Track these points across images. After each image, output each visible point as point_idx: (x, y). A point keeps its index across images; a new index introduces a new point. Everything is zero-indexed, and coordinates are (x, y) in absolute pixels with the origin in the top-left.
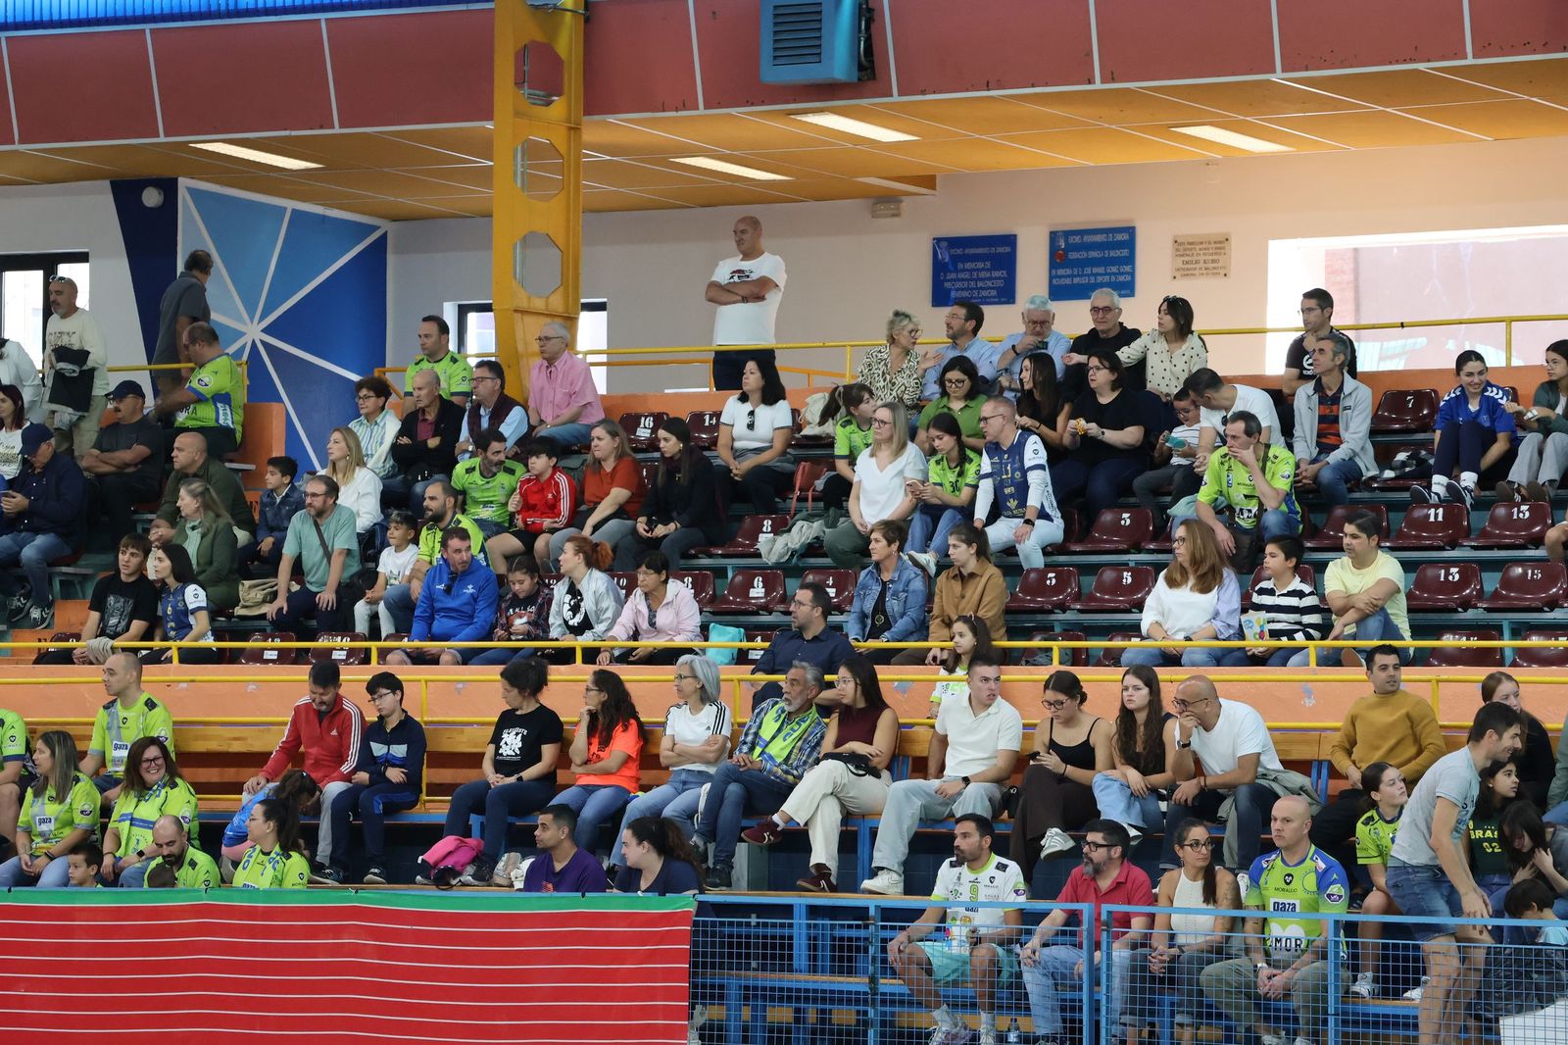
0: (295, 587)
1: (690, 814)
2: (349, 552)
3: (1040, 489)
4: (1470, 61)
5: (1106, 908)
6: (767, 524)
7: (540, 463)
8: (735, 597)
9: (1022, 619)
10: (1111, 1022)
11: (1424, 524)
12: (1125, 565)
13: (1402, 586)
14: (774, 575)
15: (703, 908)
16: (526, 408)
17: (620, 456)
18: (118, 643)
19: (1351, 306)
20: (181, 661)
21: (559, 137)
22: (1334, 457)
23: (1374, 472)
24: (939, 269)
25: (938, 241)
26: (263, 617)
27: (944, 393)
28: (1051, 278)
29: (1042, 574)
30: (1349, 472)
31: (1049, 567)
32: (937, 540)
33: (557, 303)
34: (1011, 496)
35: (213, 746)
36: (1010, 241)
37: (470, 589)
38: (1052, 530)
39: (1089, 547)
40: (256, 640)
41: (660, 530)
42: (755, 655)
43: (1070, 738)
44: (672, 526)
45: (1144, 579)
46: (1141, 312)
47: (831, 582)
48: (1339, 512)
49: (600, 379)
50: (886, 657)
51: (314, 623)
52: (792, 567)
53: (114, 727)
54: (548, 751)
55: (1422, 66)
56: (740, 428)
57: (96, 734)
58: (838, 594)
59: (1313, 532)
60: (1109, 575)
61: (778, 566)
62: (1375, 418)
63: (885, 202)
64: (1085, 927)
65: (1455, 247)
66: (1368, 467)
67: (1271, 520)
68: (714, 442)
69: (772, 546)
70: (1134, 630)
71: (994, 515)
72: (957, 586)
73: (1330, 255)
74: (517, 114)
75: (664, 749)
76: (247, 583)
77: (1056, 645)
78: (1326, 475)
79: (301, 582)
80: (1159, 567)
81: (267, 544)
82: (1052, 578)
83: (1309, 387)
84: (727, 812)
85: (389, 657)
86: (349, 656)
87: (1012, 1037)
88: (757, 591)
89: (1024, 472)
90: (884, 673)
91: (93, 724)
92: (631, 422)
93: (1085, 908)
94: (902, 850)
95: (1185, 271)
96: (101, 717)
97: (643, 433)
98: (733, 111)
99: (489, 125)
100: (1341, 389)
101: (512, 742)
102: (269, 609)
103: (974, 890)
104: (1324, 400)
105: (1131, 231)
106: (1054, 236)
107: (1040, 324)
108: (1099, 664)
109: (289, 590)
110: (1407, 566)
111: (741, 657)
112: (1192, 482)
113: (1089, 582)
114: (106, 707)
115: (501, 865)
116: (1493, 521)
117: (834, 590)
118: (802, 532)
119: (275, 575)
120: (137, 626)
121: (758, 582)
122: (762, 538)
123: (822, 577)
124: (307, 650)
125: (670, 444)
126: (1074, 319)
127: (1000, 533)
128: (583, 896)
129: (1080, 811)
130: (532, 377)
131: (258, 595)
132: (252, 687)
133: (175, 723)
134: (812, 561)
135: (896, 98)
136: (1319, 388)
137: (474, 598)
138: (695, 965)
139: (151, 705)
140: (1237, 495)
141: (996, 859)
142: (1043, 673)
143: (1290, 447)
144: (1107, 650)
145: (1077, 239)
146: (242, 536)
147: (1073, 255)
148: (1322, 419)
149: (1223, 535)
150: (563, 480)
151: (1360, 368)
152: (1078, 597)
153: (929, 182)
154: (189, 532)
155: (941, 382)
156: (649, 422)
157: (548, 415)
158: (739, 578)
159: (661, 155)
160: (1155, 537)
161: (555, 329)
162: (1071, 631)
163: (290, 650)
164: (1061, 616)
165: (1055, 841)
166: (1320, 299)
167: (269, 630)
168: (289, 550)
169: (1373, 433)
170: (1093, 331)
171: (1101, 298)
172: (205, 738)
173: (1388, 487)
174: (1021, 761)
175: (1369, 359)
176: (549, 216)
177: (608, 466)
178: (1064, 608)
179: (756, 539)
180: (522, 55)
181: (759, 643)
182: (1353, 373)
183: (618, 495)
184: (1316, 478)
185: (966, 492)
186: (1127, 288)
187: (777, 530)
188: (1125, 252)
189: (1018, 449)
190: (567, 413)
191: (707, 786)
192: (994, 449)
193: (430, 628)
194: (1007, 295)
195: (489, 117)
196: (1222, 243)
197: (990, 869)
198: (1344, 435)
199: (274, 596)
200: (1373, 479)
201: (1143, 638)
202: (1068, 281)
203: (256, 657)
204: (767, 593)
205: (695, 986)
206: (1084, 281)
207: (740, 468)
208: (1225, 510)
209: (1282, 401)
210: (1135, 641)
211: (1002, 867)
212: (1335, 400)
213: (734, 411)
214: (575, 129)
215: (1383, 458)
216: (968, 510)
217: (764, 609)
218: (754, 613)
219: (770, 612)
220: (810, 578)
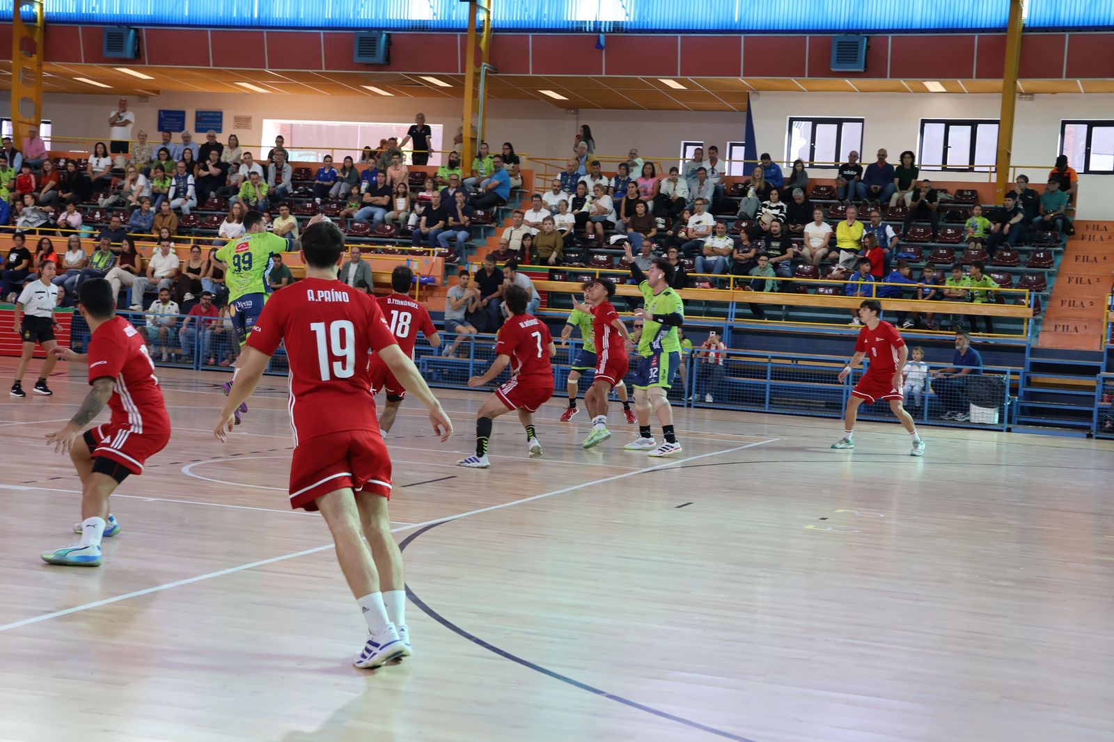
1: (73, 283)
3: (191, 191)
4: (324, 71)
5: (203, 317)
6: (101, 195)
7: (26, 170)
8: (91, 217)
9: (182, 230)
10: (203, 352)
11: (305, 208)
12: (215, 215)
13: (296, 225)
14: (102, 211)
15: (76, 312)
16: (21, 153)
17: (53, 170)
19: (289, 141)
21: (34, 67)
22: (280, 186)
23: (291, 192)
24: (161, 120)
25: (160, 111)
27: (159, 159)
28: (196, 125)
29: (188, 216)
30: (284, 190)
31: (191, 214)
32: (157, 203)
33: (33, 120)
34: (182, 192)
36: (183, 113)
38: (193, 203)
39: (204, 208)
41: (65, 196)
42: (96, 236)
43: (195, 266)
44: (70, 194)
45: (220, 220)
46: (222, 139)
48: (280, 202)
49: (48, 147)
50: (138, 239)
52: (109, 209)
54: (25, 262)
55: (310, 71)
56: (94, 165)
59: (273, 208)
60: (210, 217)
61: (104, 208)
62: (293, 175)
63: (143, 98)
64: (197, 323)
65: (320, 126)
66: (290, 190)
67: (260, 204)
68: (85, 169)
69: (103, 202)
70: (216, 235)
71: (175, 197)
72: (161, 218)
73: (282, 125)
74: (21, 59)
75: (64, 264)
77: (192, 238)
78: (277, 192)
80: (225, 216)
82: (192, 218)
83: (273, 165)
87: (173, 355)
88: (98, 216)
89: (187, 185)
90: (137, 243)
92: (58, 160)
93: (197, 317)
94: (141, 298)
95: (237, 127)
97: (62, 163)
98: (94, 65)
99: (11, 62)
100: (282, 166)
101: (13, 257)
103: (163, 311)
104: (278, 169)
105: (221, 113)
106: (197, 112)
107: (187, 140)
108: (205, 244)
110: (298, 220)
111: (91, 236)
112: (236, 190)
113: (204, 219)
115: (9, 296)
116: (326, 208)
118: (112, 199)
121: (98, 213)
122: (100, 199)
125: (71, 167)
126: (201, 139)
127: (177, 202)
129: (196, 287)
130: (25, 141)
134: (115, 207)
135: (147, 65)
136: (276, 165)
138: (72, 329)
140: (250, 195)
141: (171, 302)
142: (189, 246)
143: (267, 182)
144: (209, 240)
145: (204, 114)
147: (203, 119)
148: (277, 175)
149: (245, 208)
150: (32, 177)
151: (289, 160)
152: (200, 224)
153: (158, 92)
155: (158, 155)
156: (63, 161)
157: (29, 156)
158: (92, 211)
159: (70, 76)
160: (224, 207)
161: (34, 129)
162: (197, 234)
164: (195, 229)
165: (188, 296)
166: (280, 139)
169: (292, 180)
170: (207, 143)
171: (211, 132)
173: (296, 196)
174: (178, 272)
175: (294, 156)
176: (30, 92)
177: (49, 174)
178: (195, 226)
179: (97, 200)
180: (23, 40)
181: (97, 232)
182: (287, 162)
183: (52, 183)
184: (274, 192)
185: (166, 189)
186: (219, 130)
187: (106, 197)
188: (219, 119)
189: (186, 178)
190: (35, 155)
191: (79, 275)
192: (177, 177)
194: (181, 128)
195: (11, 59)
196: (249, 119)
197: (169, 305)
198: (283, 180)
200: (292, 193)
201: (220, 237)
202: (201, 127)
204: (101, 217)
205: (72, 336)
206: (204, 127)
207: (94, 178)
208: (246, 200)
209: (264, 167)
210: (217, 238)
211: (172, 304)
212: (281, 169)
213: (92, 160)
214: (40, 65)
215: (295, 187)
216: (167, 195)
217: (100, 221)
218: (96, 223)
219: (102, 222)
220: (115, 213)
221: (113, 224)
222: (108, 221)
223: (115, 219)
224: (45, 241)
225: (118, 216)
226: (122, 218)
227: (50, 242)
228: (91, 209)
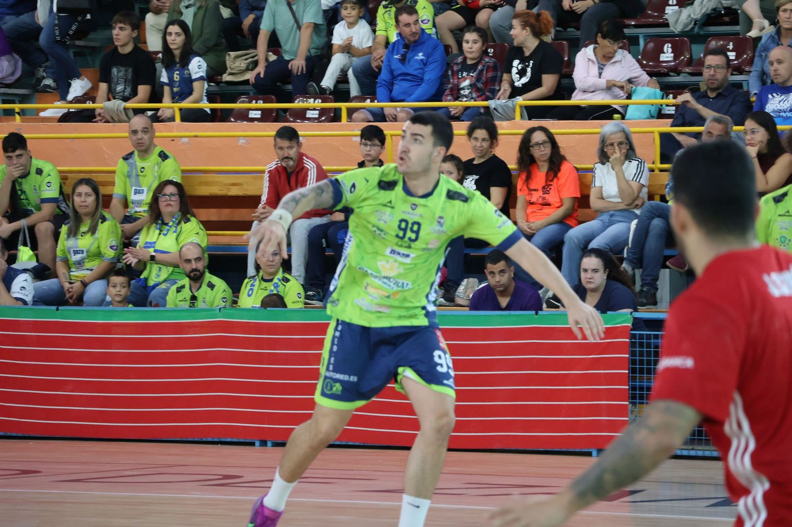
0: (273, 57)
2: (316, 26)
8: (648, 61)
14: (680, 42)
15: (638, 323)
18: (130, 105)
20: (183, 119)
26: (246, 82)
35: (215, 190)
37: (421, 56)
40: (243, 102)
42: (669, 110)
47: (731, 47)
51: (290, 87)
53: (134, 176)
57: (119, 180)
58: (737, 57)
61: (683, 34)
69: (678, 17)
76: (233, 54)
79: (276, 53)
81: (248, 20)
84: (652, 243)
85: (355, 115)
86: (321, 115)
88: (667, 56)
91: (114, 172)
96: (121, 167)
102: (250, 76)
109: (267, 60)
114: (126, 158)
115: (461, 288)
117: (734, 53)
119: (254, 46)
120: (143, 90)
121: (668, 48)
122: (669, 10)
123: (725, 43)
124: (285, 110)
128: (537, 314)
131: (242, 64)
132: (242, 141)
133: (183, 172)
134: (713, 29)
137: (424, 63)
138: (633, 371)
139: (164, 156)
146: (226, 13)
154: (184, 10)
158: (651, 45)
163: (271, 110)
167: (251, 93)
168: (265, 26)
172: (208, 184)
179: (662, 11)
187: (682, 3)
193: (391, 91)
199: (255, 64)
203: (243, 116)
204: (676, 58)
205: (634, 388)
217: (676, 71)
218: (667, 75)
219: (678, 73)
220: (713, 44)
221: (707, 73)
222: (697, 67)
223: (711, 60)
224: (538, 137)
225: (722, 51)
226: (732, 55)
227: (551, 139)
228: (649, 38)
